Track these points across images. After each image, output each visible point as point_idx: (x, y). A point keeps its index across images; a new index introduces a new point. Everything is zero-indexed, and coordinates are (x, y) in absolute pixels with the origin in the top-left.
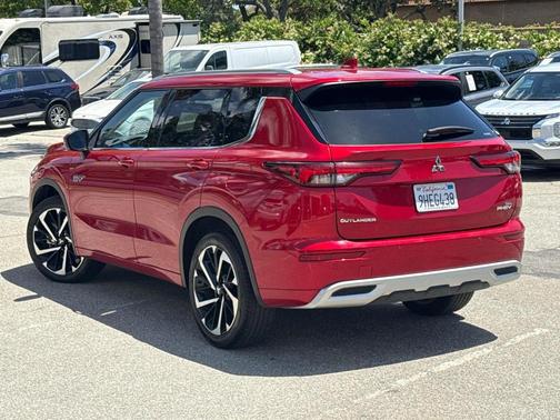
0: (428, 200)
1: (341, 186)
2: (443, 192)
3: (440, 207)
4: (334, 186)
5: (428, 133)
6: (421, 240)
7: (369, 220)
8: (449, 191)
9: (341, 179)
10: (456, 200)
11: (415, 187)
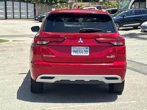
0: (76, 52)
1: (44, 45)
2: (83, 50)
3: (81, 54)
4: (42, 45)
5: (80, 30)
6: (72, 64)
7: (53, 56)
8: (86, 50)
9: (45, 43)
10: (88, 53)
11: (72, 47)
